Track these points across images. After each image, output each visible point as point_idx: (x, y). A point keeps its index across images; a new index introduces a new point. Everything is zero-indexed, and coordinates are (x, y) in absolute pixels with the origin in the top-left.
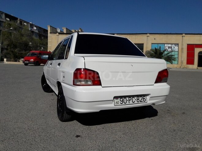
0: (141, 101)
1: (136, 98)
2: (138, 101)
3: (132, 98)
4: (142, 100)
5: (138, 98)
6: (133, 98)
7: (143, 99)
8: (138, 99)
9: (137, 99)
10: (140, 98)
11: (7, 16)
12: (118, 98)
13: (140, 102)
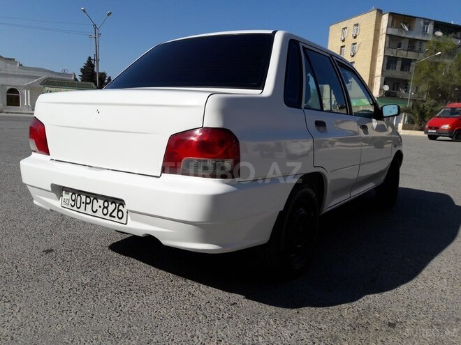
0: (110, 216)
1: (101, 202)
2: (105, 211)
3: (92, 199)
4: (115, 214)
5: (106, 204)
6: (95, 201)
7: (119, 211)
8: (107, 208)
9: (102, 207)
10: (112, 207)
11: (438, 26)
12: (69, 192)
13: (108, 217)
